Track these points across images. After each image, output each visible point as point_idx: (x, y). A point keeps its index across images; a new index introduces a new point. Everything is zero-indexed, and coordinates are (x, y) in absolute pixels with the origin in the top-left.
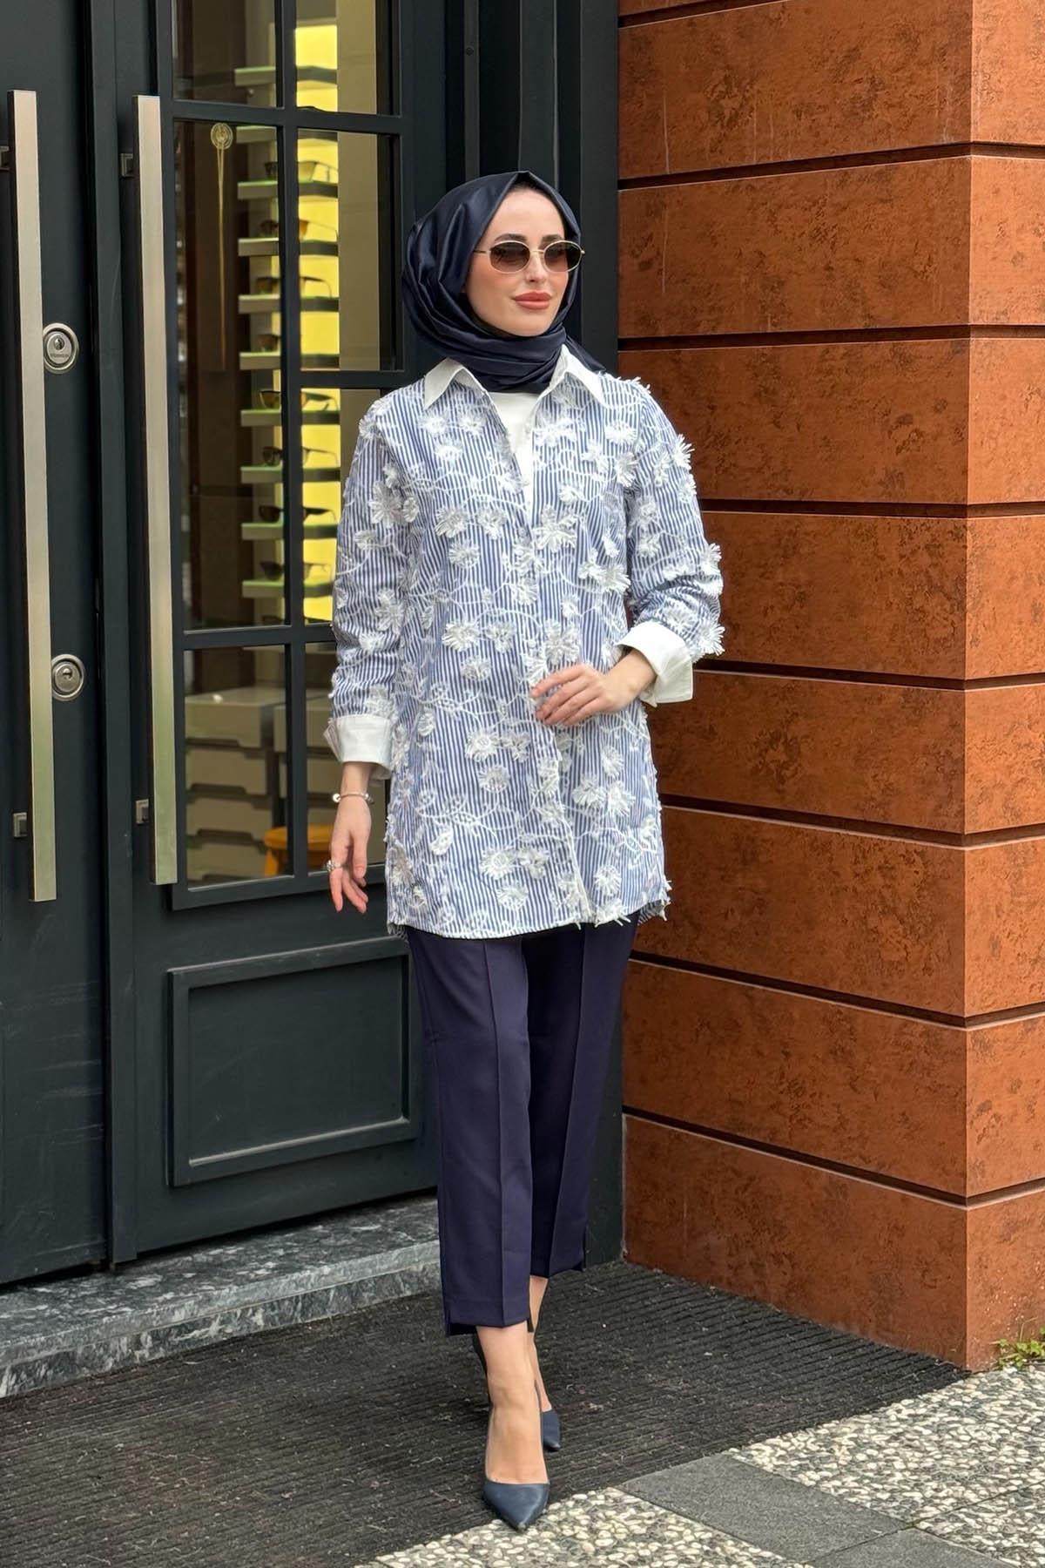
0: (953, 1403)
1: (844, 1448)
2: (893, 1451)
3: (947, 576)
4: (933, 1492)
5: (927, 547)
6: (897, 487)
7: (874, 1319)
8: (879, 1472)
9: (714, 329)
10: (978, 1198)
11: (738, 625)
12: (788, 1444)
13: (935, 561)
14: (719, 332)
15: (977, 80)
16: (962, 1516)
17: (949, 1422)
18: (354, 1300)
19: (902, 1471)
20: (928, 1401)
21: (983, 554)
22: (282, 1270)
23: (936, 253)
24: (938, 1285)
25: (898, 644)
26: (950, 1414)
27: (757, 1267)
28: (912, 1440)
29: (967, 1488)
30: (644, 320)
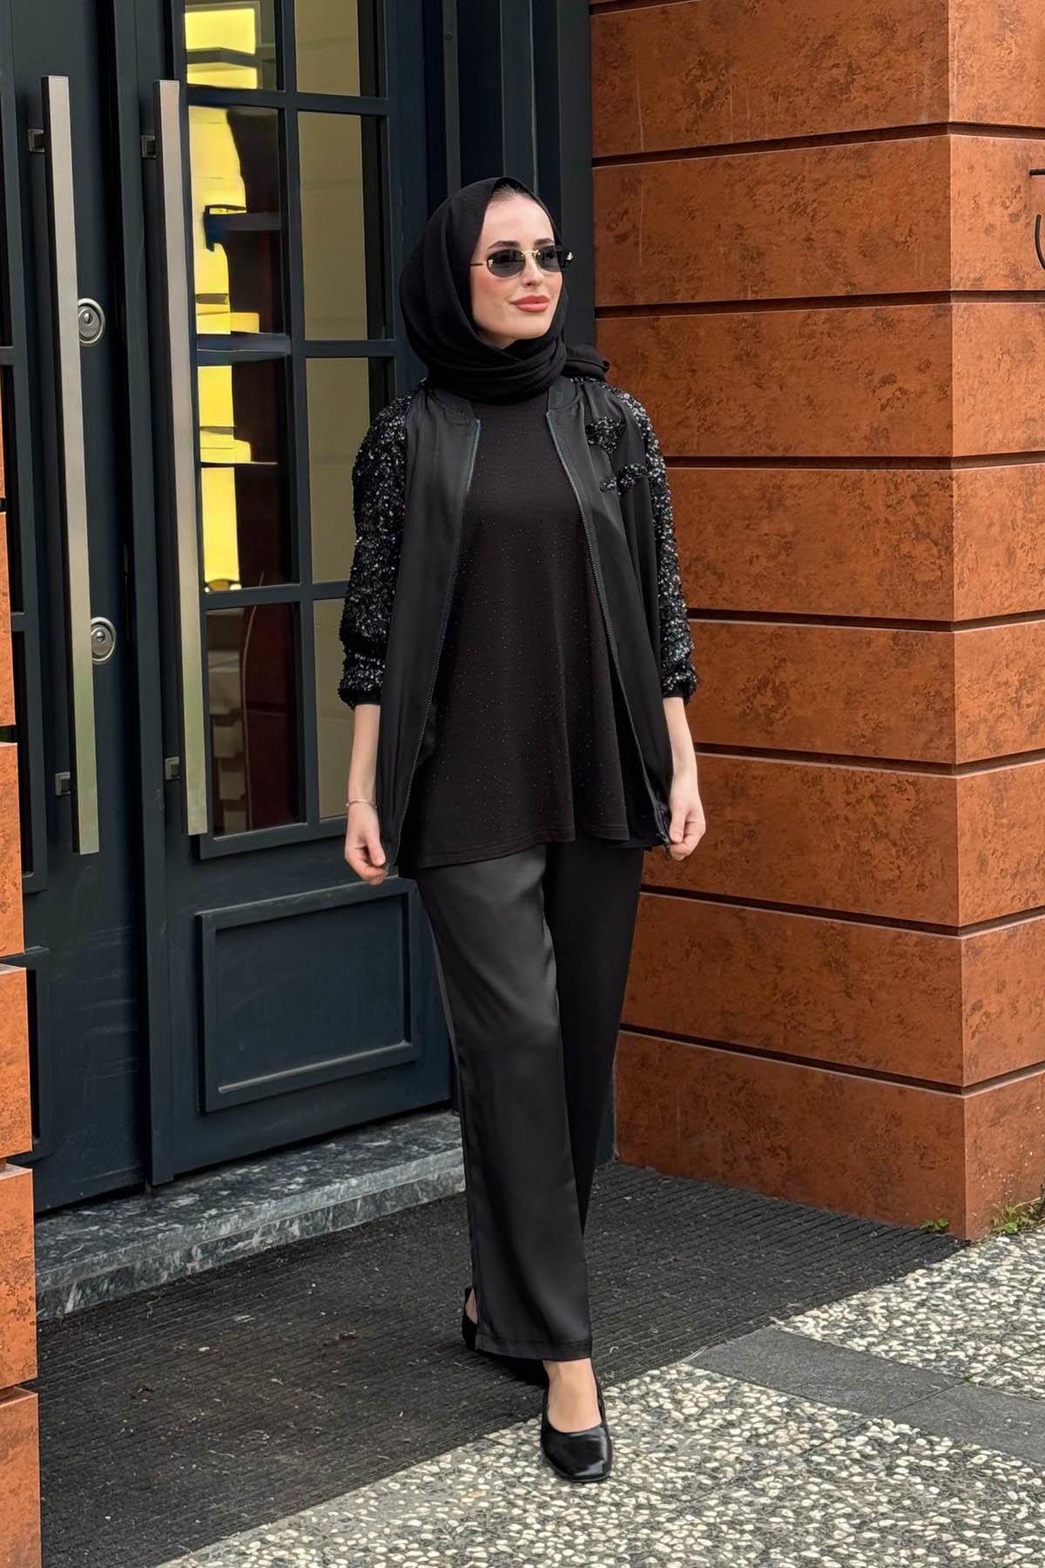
0: (963, 1270)
1: (879, 1316)
2: (924, 1316)
3: (934, 524)
4: (973, 1351)
5: (913, 497)
6: (882, 442)
7: (873, 1200)
8: (917, 1335)
9: (693, 297)
10: (972, 1088)
11: (723, 573)
12: (826, 1316)
13: (921, 509)
14: (699, 299)
15: (954, 65)
16: (1008, 1370)
17: (965, 1288)
18: (379, 1208)
19: (938, 1333)
20: (940, 1270)
21: (966, 503)
22: (313, 1184)
23: (917, 225)
24: (936, 1166)
25: (885, 587)
26: (964, 1281)
27: (753, 1159)
28: (938, 1305)
29: (1003, 1345)
30: (621, 289)
